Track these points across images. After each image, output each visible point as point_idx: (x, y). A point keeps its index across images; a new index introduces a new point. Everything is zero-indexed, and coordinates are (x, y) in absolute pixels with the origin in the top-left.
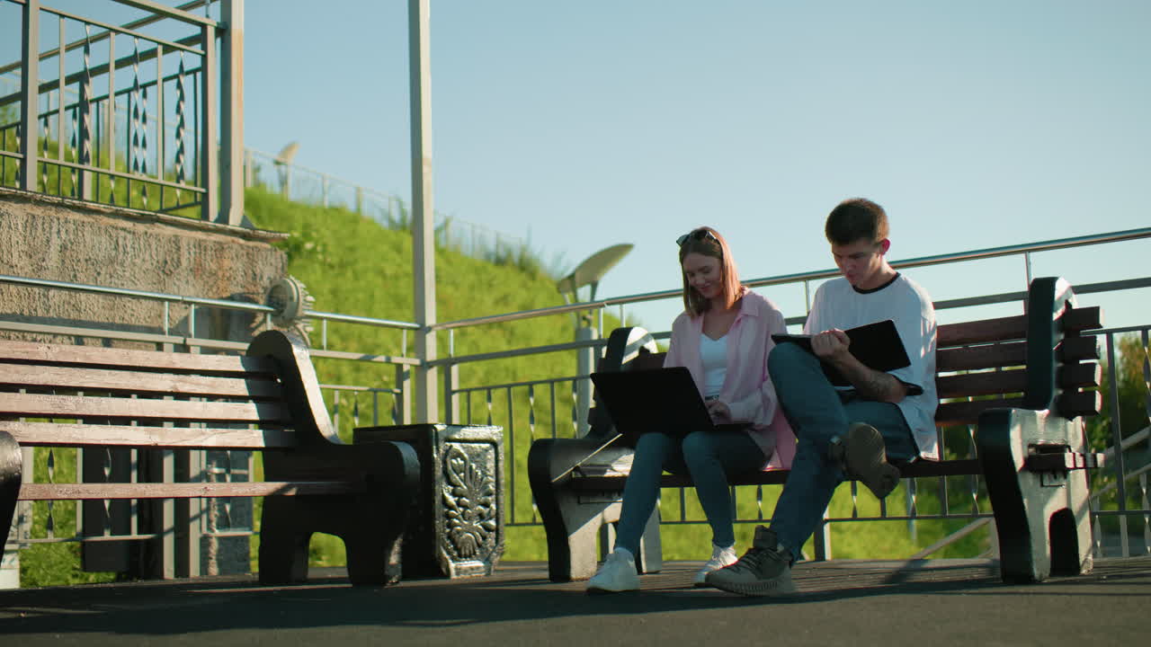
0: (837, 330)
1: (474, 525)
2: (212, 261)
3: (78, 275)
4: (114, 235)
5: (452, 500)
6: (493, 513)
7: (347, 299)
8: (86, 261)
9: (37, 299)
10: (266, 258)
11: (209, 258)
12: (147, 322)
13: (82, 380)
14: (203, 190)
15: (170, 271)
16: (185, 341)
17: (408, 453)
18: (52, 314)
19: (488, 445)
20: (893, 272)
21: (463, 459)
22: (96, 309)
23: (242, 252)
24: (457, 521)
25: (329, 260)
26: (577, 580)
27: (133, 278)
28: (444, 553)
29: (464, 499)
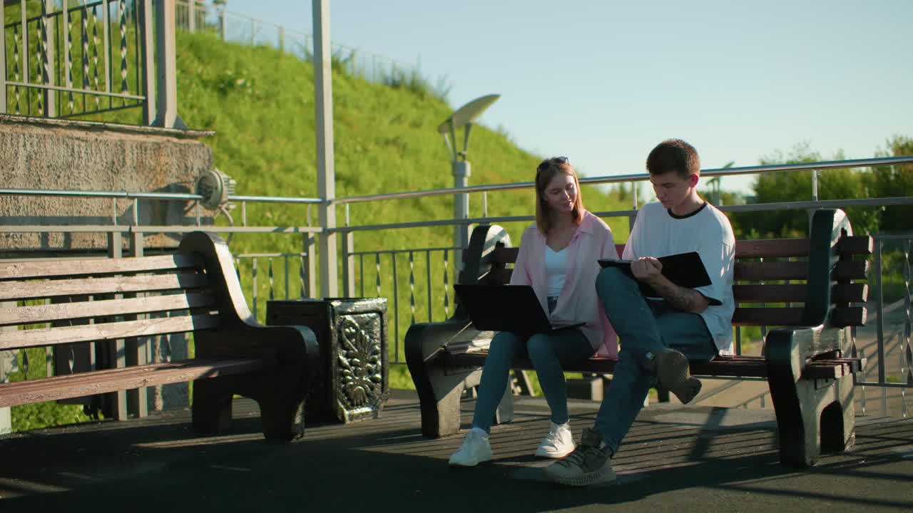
0: (652, 258)
1: (364, 379)
2: (151, 158)
3: (42, 180)
4: (70, 144)
5: (345, 361)
6: (379, 368)
7: (271, 125)
8: (48, 167)
9: (9, 201)
10: (196, 153)
11: (148, 156)
12: (100, 213)
13: (42, 291)
14: (144, 98)
15: (117, 169)
16: (130, 229)
17: (308, 335)
18: (22, 213)
19: (374, 314)
20: (701, 201)
21: (354, 327)
22: (57, 206)
23: (175, 149)
24: (350, 378)
25: (257, 92)
26: (444, 436)
27: (87, 178)
28: (340, 404)
29: (356, 360)
